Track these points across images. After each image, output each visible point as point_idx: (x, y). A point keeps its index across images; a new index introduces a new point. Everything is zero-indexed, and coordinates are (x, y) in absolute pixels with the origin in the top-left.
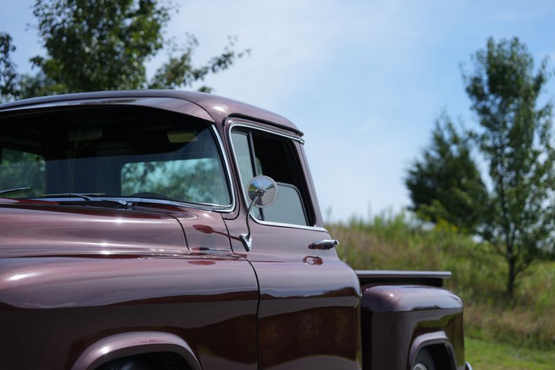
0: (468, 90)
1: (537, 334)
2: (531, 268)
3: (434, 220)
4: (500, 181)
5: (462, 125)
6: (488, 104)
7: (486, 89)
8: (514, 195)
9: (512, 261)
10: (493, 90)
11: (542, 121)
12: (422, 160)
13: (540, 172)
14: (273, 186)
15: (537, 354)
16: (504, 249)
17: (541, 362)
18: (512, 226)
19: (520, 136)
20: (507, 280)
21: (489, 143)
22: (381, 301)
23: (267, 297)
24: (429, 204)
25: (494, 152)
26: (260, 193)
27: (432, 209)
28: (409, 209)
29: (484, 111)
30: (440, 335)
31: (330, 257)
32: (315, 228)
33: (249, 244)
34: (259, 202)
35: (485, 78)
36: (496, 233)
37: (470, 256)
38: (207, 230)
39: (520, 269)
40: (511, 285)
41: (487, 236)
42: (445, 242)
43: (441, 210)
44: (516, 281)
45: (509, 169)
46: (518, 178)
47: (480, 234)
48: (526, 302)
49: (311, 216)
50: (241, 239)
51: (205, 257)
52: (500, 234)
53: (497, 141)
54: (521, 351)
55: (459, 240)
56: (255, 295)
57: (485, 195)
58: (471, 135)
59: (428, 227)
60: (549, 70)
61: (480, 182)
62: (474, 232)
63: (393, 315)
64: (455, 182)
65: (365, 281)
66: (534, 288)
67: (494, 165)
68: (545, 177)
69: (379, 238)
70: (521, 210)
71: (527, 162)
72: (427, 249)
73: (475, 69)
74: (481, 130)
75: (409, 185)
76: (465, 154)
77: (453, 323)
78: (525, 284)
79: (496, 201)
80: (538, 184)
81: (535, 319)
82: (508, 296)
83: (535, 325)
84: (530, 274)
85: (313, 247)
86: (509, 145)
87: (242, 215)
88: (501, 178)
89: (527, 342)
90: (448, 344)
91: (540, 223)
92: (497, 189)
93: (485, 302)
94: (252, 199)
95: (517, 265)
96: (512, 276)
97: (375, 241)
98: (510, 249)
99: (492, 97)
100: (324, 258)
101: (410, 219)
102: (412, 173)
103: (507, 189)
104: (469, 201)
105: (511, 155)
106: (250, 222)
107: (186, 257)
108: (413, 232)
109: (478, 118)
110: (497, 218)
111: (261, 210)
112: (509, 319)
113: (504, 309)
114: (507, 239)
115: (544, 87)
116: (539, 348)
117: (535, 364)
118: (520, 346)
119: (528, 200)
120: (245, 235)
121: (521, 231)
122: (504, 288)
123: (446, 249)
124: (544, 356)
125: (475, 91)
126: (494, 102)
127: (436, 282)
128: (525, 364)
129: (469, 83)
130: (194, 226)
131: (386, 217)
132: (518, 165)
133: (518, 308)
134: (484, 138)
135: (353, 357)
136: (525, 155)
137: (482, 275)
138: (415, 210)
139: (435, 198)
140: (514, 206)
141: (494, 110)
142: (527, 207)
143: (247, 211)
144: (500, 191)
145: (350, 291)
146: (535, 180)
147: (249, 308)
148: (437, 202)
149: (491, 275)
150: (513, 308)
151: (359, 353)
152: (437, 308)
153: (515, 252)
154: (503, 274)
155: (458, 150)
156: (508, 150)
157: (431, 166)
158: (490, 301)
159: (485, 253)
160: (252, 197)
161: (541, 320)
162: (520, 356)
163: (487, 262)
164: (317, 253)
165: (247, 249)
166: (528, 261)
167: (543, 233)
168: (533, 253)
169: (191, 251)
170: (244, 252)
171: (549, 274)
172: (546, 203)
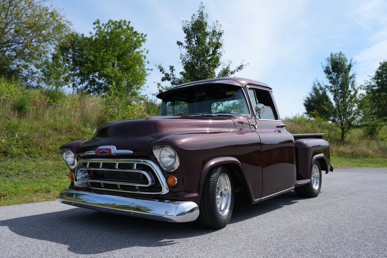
0: (324, 71)
1: (352, 153)
2: (349, 131)
3: (314, 117)
4: (338, 102)
5: (323, 83)
6: (332, 76)
7: (331, 70)
8: (343, 106)
9: (343, 129)
10: (333, 71)
11: (352, 80)
12: (309, 96)
13: (352, 98)
14: (264, 107)
15: (352, 160)
16: (340, 125)
17: (354, 162)
18: (342, 117)
19: (344, 86)
20: (341, 136)
21: (333, 89)
22: (301, 144)
23: (263, 144)
24: (313, 111)
25: (335, 92)
26: (259, 110)
27: (314, 113)
28: (306, 113)
29: (331, 78)
30: (322, 155)
31: (284, 130)
32: (278, 120)
33: (256, 127)
34: (259, 113)
35: (331, 67)
36: (337, 120)
37: (328, 128)
38: (242, 123)
39: (346, 132)
40: (343, 137)
41: (334, 121)
42: (319, 124)
43: (317, 113)
44: (345, 136)
45: (340, 98)
46: (344, 100)
47: (331, 120)
48: (348, 143)
49: (276, 117)
50: (253, 125)
51: (242, 132)
52: (338, 119)
53: (336, 88)
54: (347, 159)
55: (323, 123)
56: (260, 144)
57: (333, 107)
58: (326, 86)
59: (312, 119)
60: (353, 62)
61: (331, 103)
62: (329, 120)
63: (305, 149)
64: (322, 103)
65: (296, 138)
66: (351, 138)
67: (335, 96)
68: (354, 99)
69: (295, 124)
70: (345, 111)
71: (347, 95)
72: (313, 126)
73: (327, 64)
74: (330, 85)
75: (305, 105)
76: (324, 93)
77: (326, 150)
78: (348, 137)
79: (336, 109)
80: (351, 102)
81: (352, 148)
82: (342, 141)
83: (352, 150)
84: (350, 133)
85: (278, 127)
86: (340, 89)
87: (253, 117)
88: (338, 100)
89: (349, 156)
90: (325, 158)
91: (352, 116)
92: (336, 105)
93: (334, 143)
95: (345, 130)
96: (343, 134)
97: (294, 125)
98: (342, 125)
99: (333, 73)
100: (281, 131)
101: (306, 117)
102: (306, 101)
103: (340, 105)
104: (327, 109)
105: (341, 92)
106: (257, 120)
107: (236, 132)
108: (307, 121)
109: (329, 81)
110: (337, 115)
111: (259, 115)
112: (342, 148)
113: (340, 146)
114: (341, 122)
115: (352, 68)
116: (353, 158)
117: (352, 163)
118: (347, 158)
119: (348, 108)
120: (255, 124)
121: (346, 118)
122: (341, 138)
123: (319, 126)
124: (355, 161)
125: (327, 71)
126: (334, 75)
127: (319, 137)
128: (348, 164)
129: (325, 69)
130: (238, 122)
131: (298, 117)
132: (344, 96)
133: (345, 145)
134: (331, 87)
135: (293, 163)
136: (346, 92)
137: (332, 134)
138: (308, 114)
139: (315, 109)
140: (343, 110)
141: (334, 77)
142: (348, 110)
143: (255, 116)
144: (338, 105)
145: (290, 141)
146: (350, 101)
147: (258, 148)
148: (315, 110)
149: (335, 134)
150: (344, 145)
151: (295, 162)
152: (319, 146)
153: (344, 126)
154: (340, 133)
155: (322, 92)
156: (340, 91)
157: (312, 98)
158: (335, 143)
159: (333, 126)
160: (257, 111)
161: (354, 148)
162: (347, 161)
163: (334, 129)
164: (279, 129)
165: (256, 129)
166: (349, 129)
167: (353, 119)
168: (350, 126)
169: (237, 130)
170: (255, 130)
171: (356, 133)
172: (354, 109)
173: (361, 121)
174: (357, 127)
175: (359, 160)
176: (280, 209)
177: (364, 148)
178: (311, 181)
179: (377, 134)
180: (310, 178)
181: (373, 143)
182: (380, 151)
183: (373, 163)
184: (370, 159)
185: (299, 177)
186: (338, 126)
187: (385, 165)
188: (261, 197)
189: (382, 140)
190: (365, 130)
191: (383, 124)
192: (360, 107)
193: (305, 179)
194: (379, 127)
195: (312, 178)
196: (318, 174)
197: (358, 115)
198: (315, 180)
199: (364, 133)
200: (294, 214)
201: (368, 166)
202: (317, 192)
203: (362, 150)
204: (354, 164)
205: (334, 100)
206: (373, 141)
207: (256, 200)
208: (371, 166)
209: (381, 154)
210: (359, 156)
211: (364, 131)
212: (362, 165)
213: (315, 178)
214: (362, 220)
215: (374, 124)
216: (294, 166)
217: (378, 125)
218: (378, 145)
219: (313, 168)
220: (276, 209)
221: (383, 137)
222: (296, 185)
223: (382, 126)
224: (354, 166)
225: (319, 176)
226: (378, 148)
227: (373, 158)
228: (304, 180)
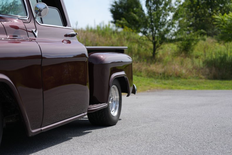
1: (164, 73)
2: (162, 46)
3: (123, 27)
4: (150, 9)
8: (156, 15)
9: (154, 43)
13: (166, 5)
14: (46, 8)
15: (164, 81)
16: (151, 38)
17: (165, 84)
18: (155, 28)
20: (152, 52)
22: (97, 59)
23: (45, 58)
24: (120, 20)
26: (40, 11)
27: (121, 22)
28: (112, 22)
30: (123, 73)
31: (74, 40)
32: (67, 27)
33: (36, 34)
34: (40, 15)
36: (148, 32)
37: (138, 42)
38: (16, 28)
39: (158, 47)
40: (154, 54)
41: (144, 33)
42: (127, 36)
43: (126, 22)
44: (156, 52)
45: (154, 4)
46: (157, 7)
47: (142, 32)
48: (160, 60)
49: (65, 22)
50: (32, 32)
51: (16, 40)
52: (150, 32)
54: (158, 80)
55: (133, 35)
56: (40, 57)
57: (144, 15)
59: (120, 30)
61: (141, 9)
62: (139, 31)
63: (102, 65)
64: (132, 10)
65: (90, 51)
66: (163, 54)
67: (147, 2)
68: (168, 6)
69: (99, 35)
70: (158, 22)
72: (120, 39)
75: (112, 11)
77: (128, 67)
78: (160, 53)
79: (148, 17)
80: (165, 10)
81: (163, 67)
82: (153, 58)
83: (163, 70)
84: (162, 49)
85: (66, 36)
87: (32, 21)
88: (150, 7)
89: (160, 77)
91: (166, 27)
92: (148, 12)
93: (143, 61)
94: (37, 14)
95: (156, 45)
96: (154, 50)
97: (98, 36)
98: (154, 38)
100: (71, 41)
101: (113, 27)
102: (113, 6)
103: (153, 13)
104: (137, 18)
106: (37, 25)
107: (7, 39)
108: (114, 32)
110: (149, 25)
111: (41, 18)
112: (153, 67)
113: (151, 64)
114: (153, 34)
116: (165, 79)
117: (163, 85)
118: (157, 78)
119: (161, 17)
120: (34, 30)
121: (158, 31)
122: (151, 55)
123: (127, 39)
124: (166, 82)
127: (121, 51)
128: (159, 86)
130: (10, 26)
131: (102, 26)
132: (157, 2)
133: (157, 63)
137: (142, 50)
138: (115, 23)
139: (123, 17)
140: (155, 20)
142: (161, 20)
143: (34, 19)
144: (150, 13)
145: (83, 55)
146: (164, 8)
147: (38, 62)
148: (124, 19)
149: (146, 50)
150: (155, 63)
152: (122, 62)
153: (156, 40)
154: (151, 49)
157: (121, 3)
158: (145, 60)
159: (144, 40)
161: (166, 67)
162: (157, 82)
163: (145, 44)
164: (68, 38)
165: (36, 37)
166: (161, 43)
167: (167, 31)
168: (163, 40)
169: (8, 37)
170: (34, 38)
171: (169, 49)
172: (168, 18)
173: (176, 34)
174: (171, 41)
175: (170, 81)
176: (67, 142)
177: (177, 67)
178: (108, 106)
179: (192, 50)
180: (107, 102)
181: (188, 60)
182: (194, 70)
183: (185, 84)
184: (183, 80)
185: (93, 101)
186: (149, 40)
187: (198, 87)
188: (41, 128)
189: (197, 57)
190: (180, 45)
191: (199, 38)
192: (175, 17)
193: (101, 103)
194: (195, 42)
195: (110, 102)
196: (118, 97)
197: (173, 27)
198: (114, 105)
199: (178, 49)
200: (84, 147)
201: (179, 89)
202: (115, 119)
203: (175, 70)
204: (165, 86)
205: (146, 6)
206: (187, 58)
207: (34, 131)
208: (183, 89)
209: (195, 75)
210: (171, 76)
211: (178, 47)
212: (173, 87)
213: (114, 102)
214: (161, 149)
215: (189, 38)
216: (87, 88)
217: (193, 40)
218: (193, 63)
219: (112, 89)
220: (62, 142)
221: (199, 54)
222: (88, 111)
223: (198, 41)
224: (165, 89)
225: (118, 100)
226: (192, 67)
227: (186, 79)
228: (99, 105)
